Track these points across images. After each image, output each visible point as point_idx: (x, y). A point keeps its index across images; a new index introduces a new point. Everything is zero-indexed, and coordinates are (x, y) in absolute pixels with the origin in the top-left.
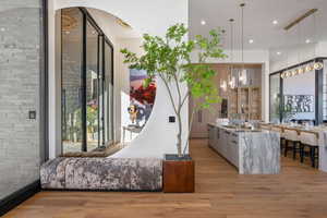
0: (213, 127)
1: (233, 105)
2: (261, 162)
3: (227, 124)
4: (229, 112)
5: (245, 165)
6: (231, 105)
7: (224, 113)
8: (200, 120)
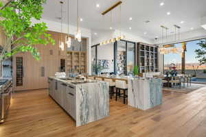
0: (52, 79)
1: (69, 64)
2: (95, 110)
3: (64, 77)
4: (67, 68)
5: (81, 117)
6: (68, 63)
7: (62, 68)
8: (43, 75)
